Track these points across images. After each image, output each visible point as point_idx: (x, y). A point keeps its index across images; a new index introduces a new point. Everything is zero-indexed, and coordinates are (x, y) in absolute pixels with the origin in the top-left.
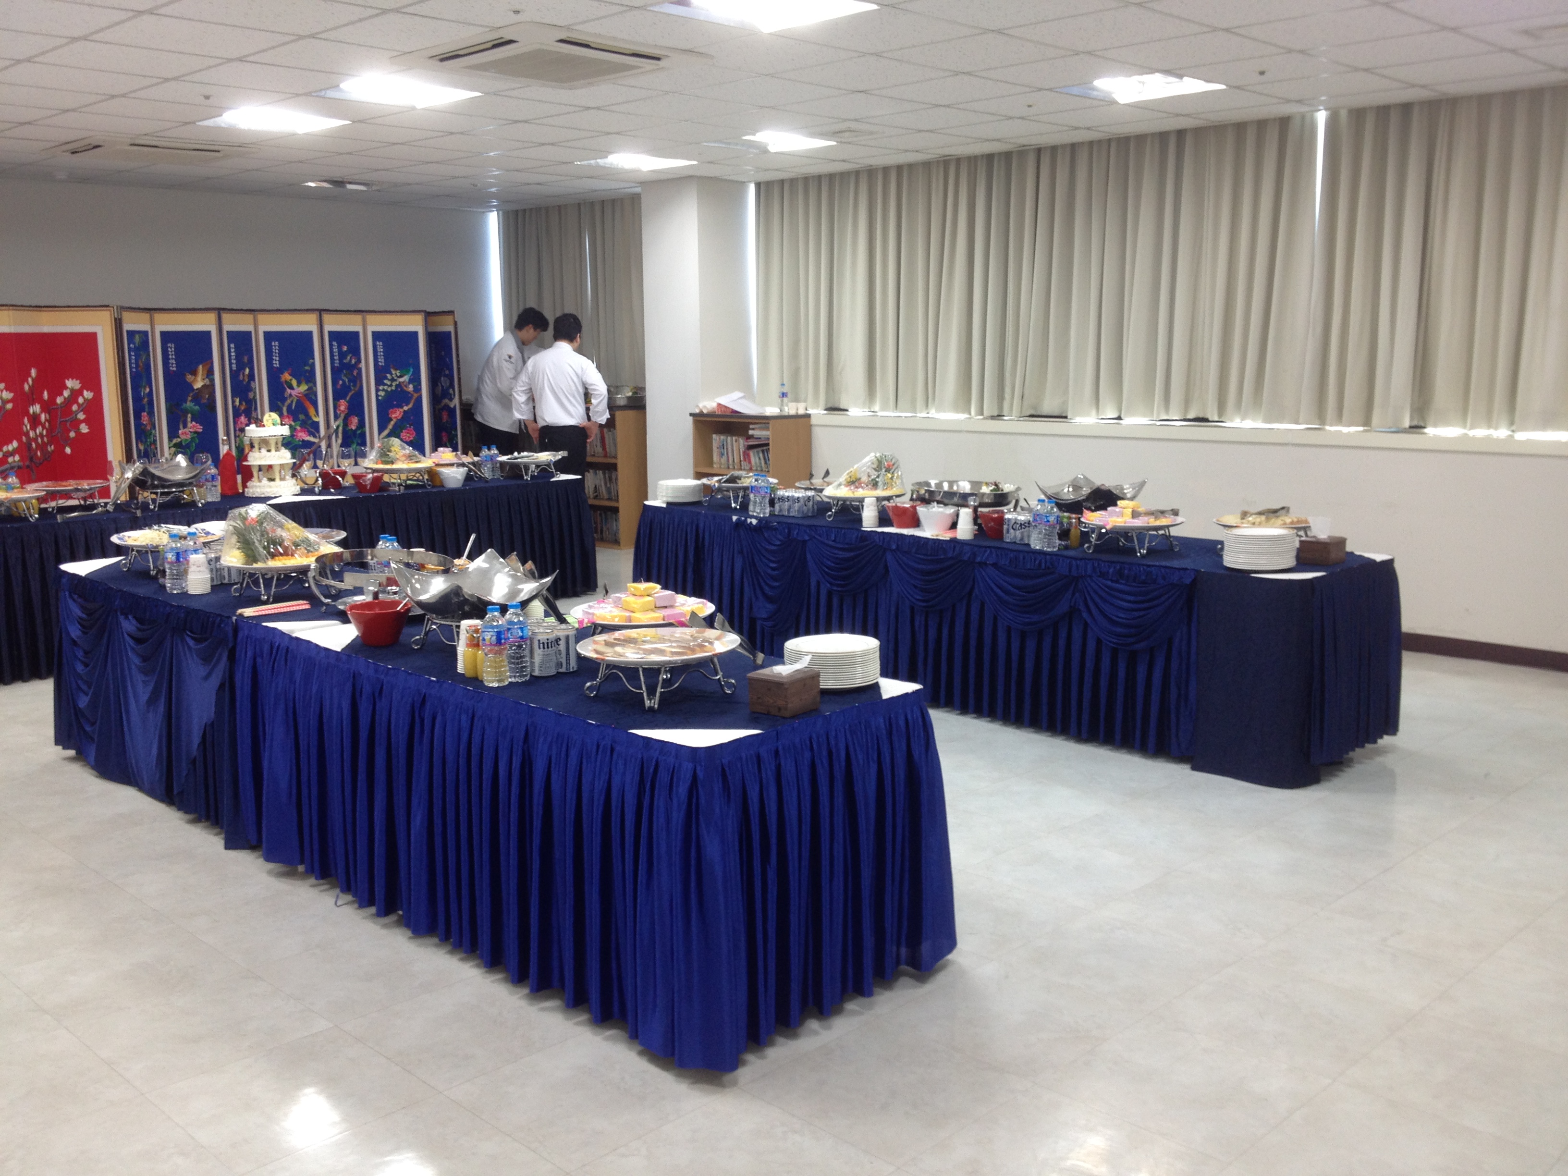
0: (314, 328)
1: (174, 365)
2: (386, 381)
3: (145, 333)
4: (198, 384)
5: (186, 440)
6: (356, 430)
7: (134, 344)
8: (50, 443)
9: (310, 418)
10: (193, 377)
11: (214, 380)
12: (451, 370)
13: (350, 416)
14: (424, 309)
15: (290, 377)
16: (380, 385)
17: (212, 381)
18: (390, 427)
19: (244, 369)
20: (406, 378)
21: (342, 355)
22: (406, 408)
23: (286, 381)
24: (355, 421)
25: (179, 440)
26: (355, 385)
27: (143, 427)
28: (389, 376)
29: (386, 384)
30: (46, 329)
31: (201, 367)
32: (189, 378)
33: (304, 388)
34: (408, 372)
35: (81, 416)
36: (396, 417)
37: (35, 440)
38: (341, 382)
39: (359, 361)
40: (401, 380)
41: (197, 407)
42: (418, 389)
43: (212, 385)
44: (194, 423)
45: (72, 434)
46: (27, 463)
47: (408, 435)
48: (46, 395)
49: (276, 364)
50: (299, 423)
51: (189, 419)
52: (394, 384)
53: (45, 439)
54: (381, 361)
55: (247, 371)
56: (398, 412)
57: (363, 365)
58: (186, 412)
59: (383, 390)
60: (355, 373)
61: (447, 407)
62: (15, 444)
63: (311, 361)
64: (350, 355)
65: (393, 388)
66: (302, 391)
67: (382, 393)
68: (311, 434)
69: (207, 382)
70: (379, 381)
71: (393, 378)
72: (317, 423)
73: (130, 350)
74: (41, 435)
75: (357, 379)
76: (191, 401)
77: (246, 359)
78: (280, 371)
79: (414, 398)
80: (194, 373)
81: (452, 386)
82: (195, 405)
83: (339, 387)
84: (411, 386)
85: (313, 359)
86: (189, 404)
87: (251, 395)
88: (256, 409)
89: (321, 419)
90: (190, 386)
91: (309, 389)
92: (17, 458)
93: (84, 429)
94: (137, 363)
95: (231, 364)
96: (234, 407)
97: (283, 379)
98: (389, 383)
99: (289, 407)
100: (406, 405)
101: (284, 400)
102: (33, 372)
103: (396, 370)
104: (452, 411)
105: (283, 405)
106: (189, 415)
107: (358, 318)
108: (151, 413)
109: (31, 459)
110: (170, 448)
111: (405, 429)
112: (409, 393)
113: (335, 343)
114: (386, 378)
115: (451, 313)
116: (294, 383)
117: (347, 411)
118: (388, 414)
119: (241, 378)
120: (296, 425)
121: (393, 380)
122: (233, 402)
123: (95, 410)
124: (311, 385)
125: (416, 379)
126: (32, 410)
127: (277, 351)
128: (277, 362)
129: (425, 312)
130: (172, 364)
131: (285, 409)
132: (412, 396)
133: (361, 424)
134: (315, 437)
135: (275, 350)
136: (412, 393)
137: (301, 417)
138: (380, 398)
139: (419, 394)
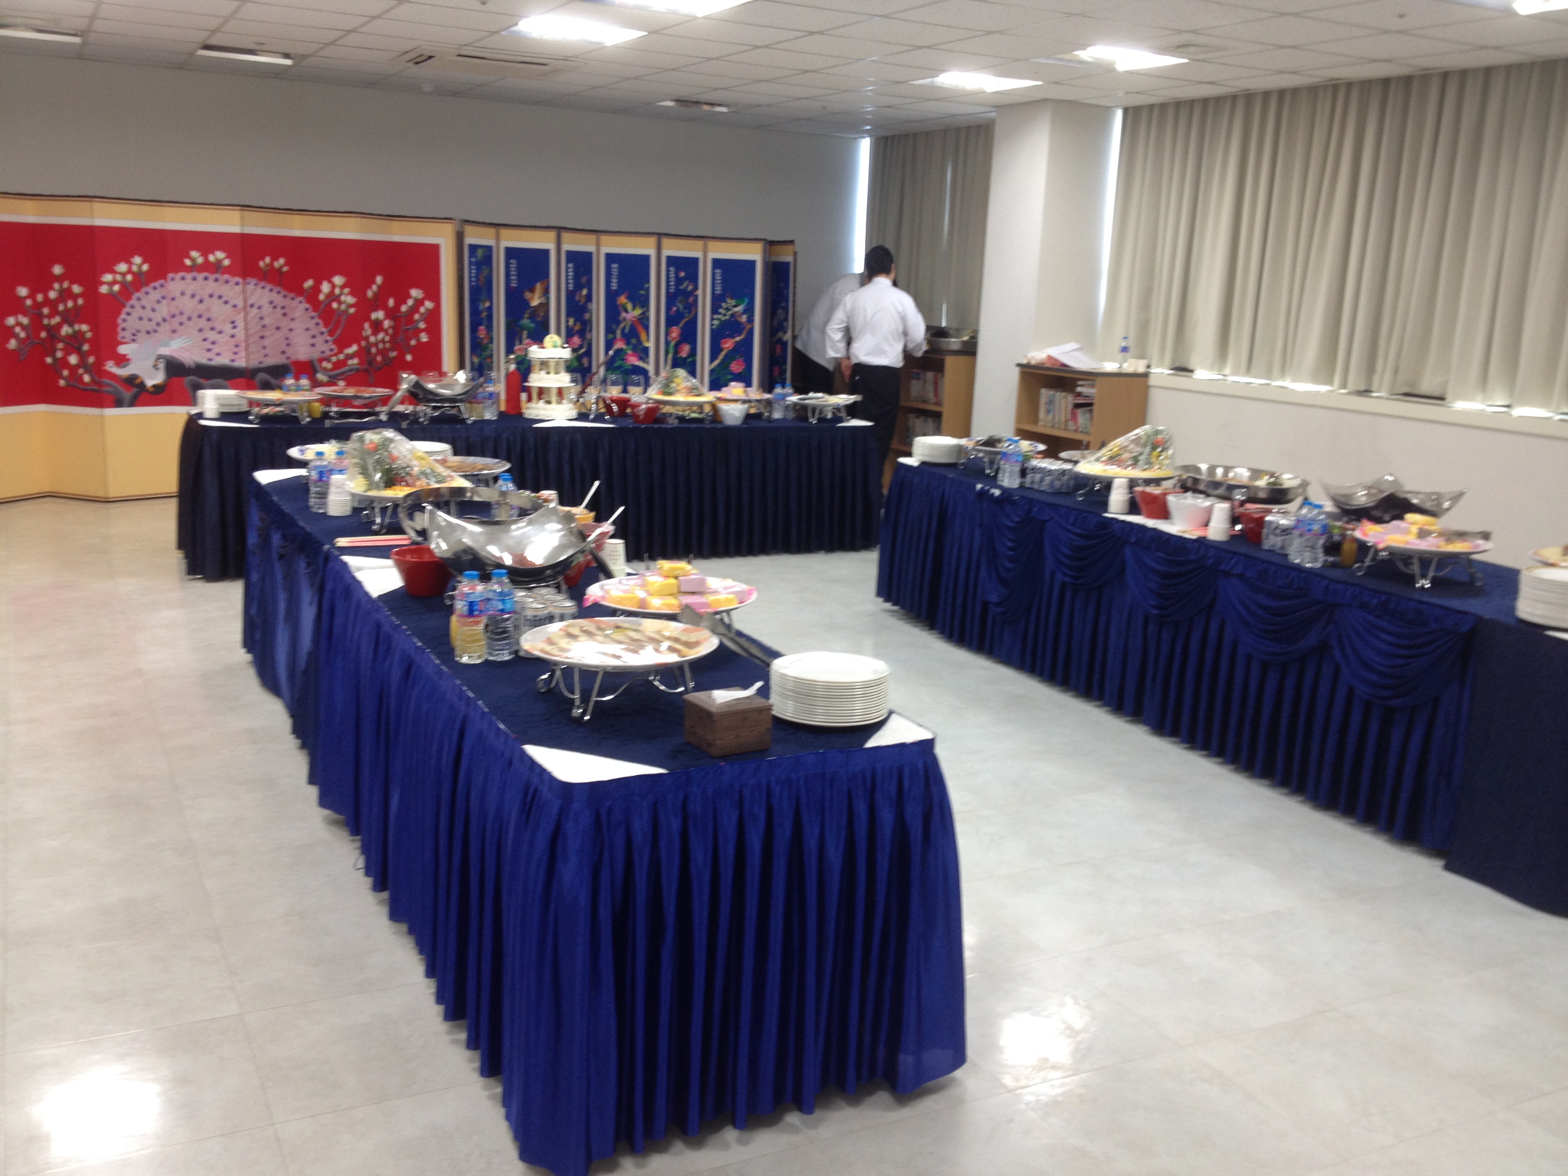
0: (651, 252)
1: (515, 281)
2: (721, 310)
3: (489, 248)
4: (535, 303)
6: (685, 359)
7: (476, 257)
8: (392, 349)
9: (641, 343)
10: (531, 295)
11: (550, 298)
12: (787, 300)
13: (680, 344)
14: (762, 237)
15: (626, 301)
16: (715, 314)
17: (548, 299)
18: (721, 356)
19: (582, 290)
20: (740, 309)
21: (679, 281)
22: (738, 339)
23: (622, 304)
24: (686, 349)
25: (514, 356)
26: (690, 313)
27: (478, 340)
28: (724, 305)
29: (720, 314)
30: (396, 238)
31: (538, 285)
32: (528, 295)
33: (638, 312)
34: (743, 302)
35: (422, 325)
36: (727, 348)
37: (376, 345)
38: (674, 309)
39: (696, 288)
40: (736, 309)
41: (532, 325)
42: (751, 320)
43: (548, 304)
44: (527, 340)
45: (413, 342)
46: (366, 367)
47: (738, 367)
48: (391, 302)
50: (631, 347)
51: (523, 336)
52: (730, 313)
53: (388, 345)
54: (719, 289)
55: (585, 292)
56: (730, 343)
57: (699, 292)
58: (522, 328)
59: (717, 319)
60: (691, 299)
61: (780, 340)
62: (354, 348)
63: (647, 285)
64: (688, 282)
65: (727, 317)
66: (636, 315)
67: (716, 322)
68: (641, 359)
69: (543, 300)
70: (715, 311)
71: (728, 307)
72: (647, 348)
73: (471, 263)
74: (383, 341)
75: (692, 306)
76: (529, 318)
77: (584, 280)
78: (617, 293)
79: (747, 329)
80: (532, 290)
81: (786, 319)
82: (530, 323)
83: (672, 313)
84: (744, 317)
85: (649, 284)
86: (526, 322)
87: (587, 316)
88: (591, 331)
89: (651, 345)
90: (527, 303)
91: (643, 313)
92: (355, 361)
93: (424, 338)
94: (477, 277)
95: (567, 283)
96: (567, 327)
97: (619, 302)
98: (724, 312)
99: (623, 330)
100: (739, 336)
101: (618, 323)
102: (379, 280)
103: (732, 299)
104: (784, 344)
105: (618, 328)
106: (524, 332)
107: (700, 243)
108: (490, 328)
109: (370, 363)
110: (505, 362)
111: (736, 360)
112: (741, 324)
113: (672, 269)
114: (721, 307)
115: (791, 242)
116: (629, 306)
117: (678, 338)
118: (719, 344)
119: (577, 298)
120: (628, 349)
121: (728, 309)
122: (567, 321)
123: (434, 319)
124: (645, 309)
125: (750, 310)
126: (374, 316)
127: (617, 274)
128: (615, 285)
129: (764, 240)
130: (513, 280)
131: (618, 332)
132: (744, 328)
133: (693, 352)
134: (644, 362)
135: (615, 272)
136: (745, 323)
137: (633, 341)
138: (714, 327)
139: (751, 325)
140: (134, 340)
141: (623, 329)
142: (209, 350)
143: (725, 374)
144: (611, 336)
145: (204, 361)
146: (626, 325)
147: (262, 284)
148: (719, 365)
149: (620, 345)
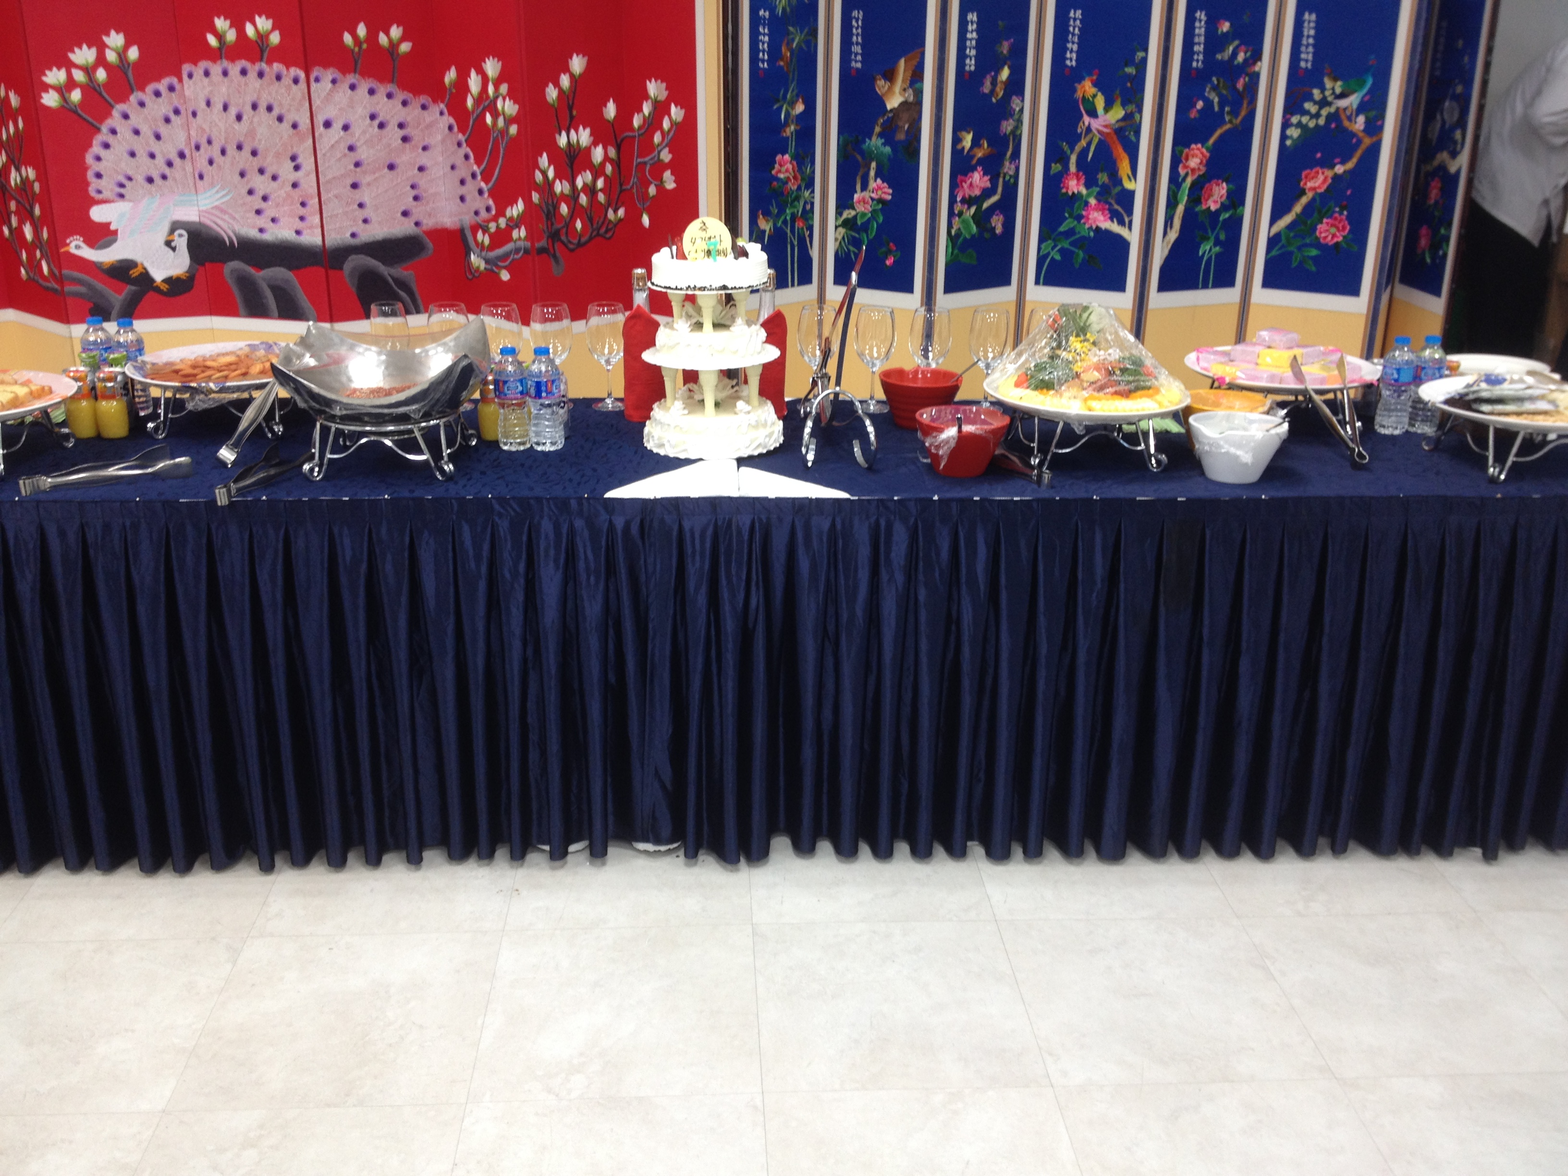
1: (859, 58)
2: (1308, 106)
5: (864, 215)
6: (1218, 213)
8: (611, 204)
9: (1119, 182)
10: (888, 84)
11: (921, 92)
12: (1468, 83)
13: (1209, 181)
15: (1093, 90)
16: (1292, 114)
18: (1298, 208)
19: (998, 70)
20: (1353, 101)
21: (1215, 42)
22: (1339, 169)
23: (1084, 97)
24: (1219, 192)
25: (853, 213)
26: (1235, 113)
27: (771, 182)
28: (1316, 93)
29: (1306, 113)
31: (902, 62)
33: (1117, 113)
34: (1361, 85)
36: (1313, 189)
37: (572, 199)
38: (1200, 105)
39: (1257, 56)
40: (1343, 103)
41: (888, 149)
42: (1375, 127)
43: (919, 103)
44: (879, 181)
45: (652, 190)
46: (543, 243)
47: (1333, 230)
48: (611, 110)
49: (1071, 60)
50: (1096, 190)
51: (872, 173)
52: (1324, 112)
53: (601, 197)
54: (1307, 57)
55: (1005, 73)
56: (1321, 178)
57: (1263, 67)
58: (868, 157)
59: (1299, 125)
60: (1241, 83)
61: (1442, 169)
62: (517, 209)
63: (1140, 54)
64: (1236, 43)
65: (1319, 122)
66: (1113, 121)
67: (1294, 132)
68: (1115, 216)
69: (910, 96)
70: (1293, 106)
71: (1325, 98)
74: (590, 190)
75: (1241, 98)
76: (880, 135)
77: (1005, 46)
78: (1077, 76)
79: (1363, 147)
80: (890, 76)
81: (1462, 123)
82: (884, 144)
83: (1193, 114)
84: (1361, 119)
85: (1146, 50)
86: (875, 143)
87: (1007, 126)
88: (1016, 155)
91: (1128, 117)
92: (525, 233)
93: (669, 182)
94: (774, 52)
95: (963, 59)
96: (957, 153)
97: (1079, 94)
98: (1314, 109)
99: (1084, 153)
100: (1343, 163)
101: (1074, 139)
102: (577, 64)
103: (1335, 79)
104: (1451, 181)
105: (1072, 150)
106: (873, 165)
108: (808, 158)
109: (554, 236)
110: (836, 227)
111: (1331, 217)
112: (1353, 135)
113: (1201, 15)
114: (1309, 98)
117: (1203, 169)
118: (1296, 183)
119: (987, 88)
120: (1089, 195)
121: (1324, 103)
122: (956, 140)
124: (1131, 108)
125: (1375, 103)
126: (566, 139)
127: (1077, 31)
128: (1074, 56)
131: (1073, 158)
132: (1360, 142)
133: (1236, 198)
134: (1121, 223)
135: (1075, 28)
136: (1361, 135)
137: (1103, 178)
138: (1288, 143)
139: (1375, 139)
140: (122, 196)
141: (1085, 151)
142: (258, 212)
143: (1306, 245)
144: (1056, 168)
145: (253, 233)
146: (1089, 144)
147: (351, 78)
148: (1290, 227)
149: (1074, 186)
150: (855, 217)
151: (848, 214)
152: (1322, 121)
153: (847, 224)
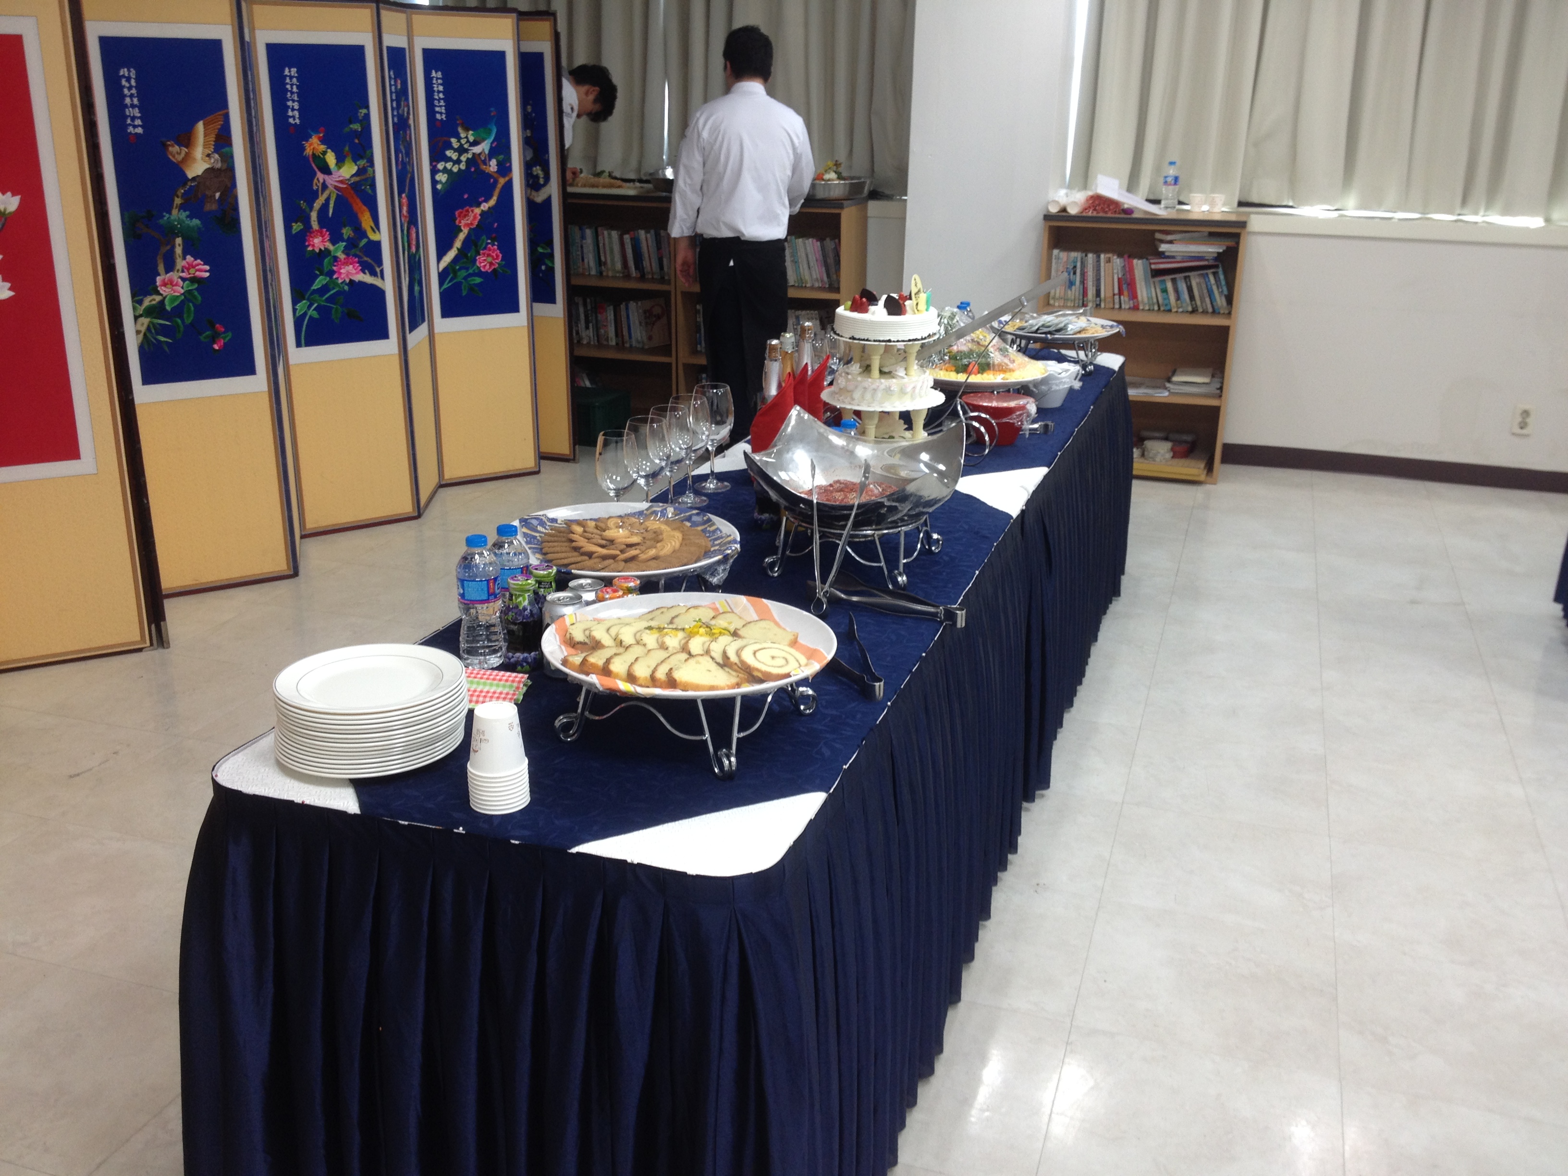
0: (368, 39)
1: (138, 122)
2: (449, 153)
5: (175, 298)
9: (364, 234)
10: (185, 150)
11: (232, 157)
13: (409, 228)
15: (323, 147)
16: (438, 162)
17: (228, 160)
18: (458, 244)
20: (484, 147)
21: (398, 99)
22: (485, 207)
23: (314, 154)
24: (414, 236)
25: (158, 298)
26: (410, 163)
28: (454, 142)
29: (448, 159)
31: (200, 126)
32: (175, 151)
33: (348, 170)
34: (489, 133)
36: (467, 226)
38: (400, 157)
40: (477, 149)
41: (196, 222)
42: (505, 169)
43: (229, 170)
44: (189, 258)
47: (490, 259)
49: (294, 117)
50: (342, 244)
51: (179, 250)
52: (463, 158)
54: (440, 110)
56: (472, 215)
57: (411, 119)
58: (171, 232)
59: (445, 170)
60: (408, 134)
63: (364, 111)
64: (403, 99)
66: (348, 176)
67: (442, 178)
68: (366, 268)
69: (216, 161)
70: (437, 155)
71: (461, 145)
72: (378, 245)
76: (182, 207)
78: (303, 132)
79: (499, 186)
80: (186, 141)
82: (190, 217)
83: (400, 166)
84: (493, 162)
85: (367, 107)
86: (177, 215)
89: (384, 237)
90: (177, 173)
91: (361, 172)
97: (308, 151)
98: (454, 156)
100: (486, 201)
101: (311, 197)
103: (467, 129)
105: (312, 208)
106: (179, 241)
110: (136, 318)
111: (486, 248)
112: (489, 176)
113: (393, 73)
114: (449, 146)
115: (551, 13)
116: (331, 159)
117: (408, 216)
118: (454, 220)
120: (336, 250)
121: (461, 150)
124: (362, 163)
125: (501, 148)
127: (295, 89)
128: (296, 114)
129: (515, 10)
130: (133, 118)
131: (314, 215)
132: (496, 182)
133: (418, 241)
134: (373, 273)
135: (292, 84)
136: (496, 175)
137: (347, 232)
138: (439, 187)
139: (507, 179)
141: (324, 207)
143: (470, 275)
144: (297, 227)
146: (328, 199)
148: (455, 260)
149: (318, 243)
150: (162, 302)
151: (147, 302)
152: (463, 166)
153: (150, 312)
